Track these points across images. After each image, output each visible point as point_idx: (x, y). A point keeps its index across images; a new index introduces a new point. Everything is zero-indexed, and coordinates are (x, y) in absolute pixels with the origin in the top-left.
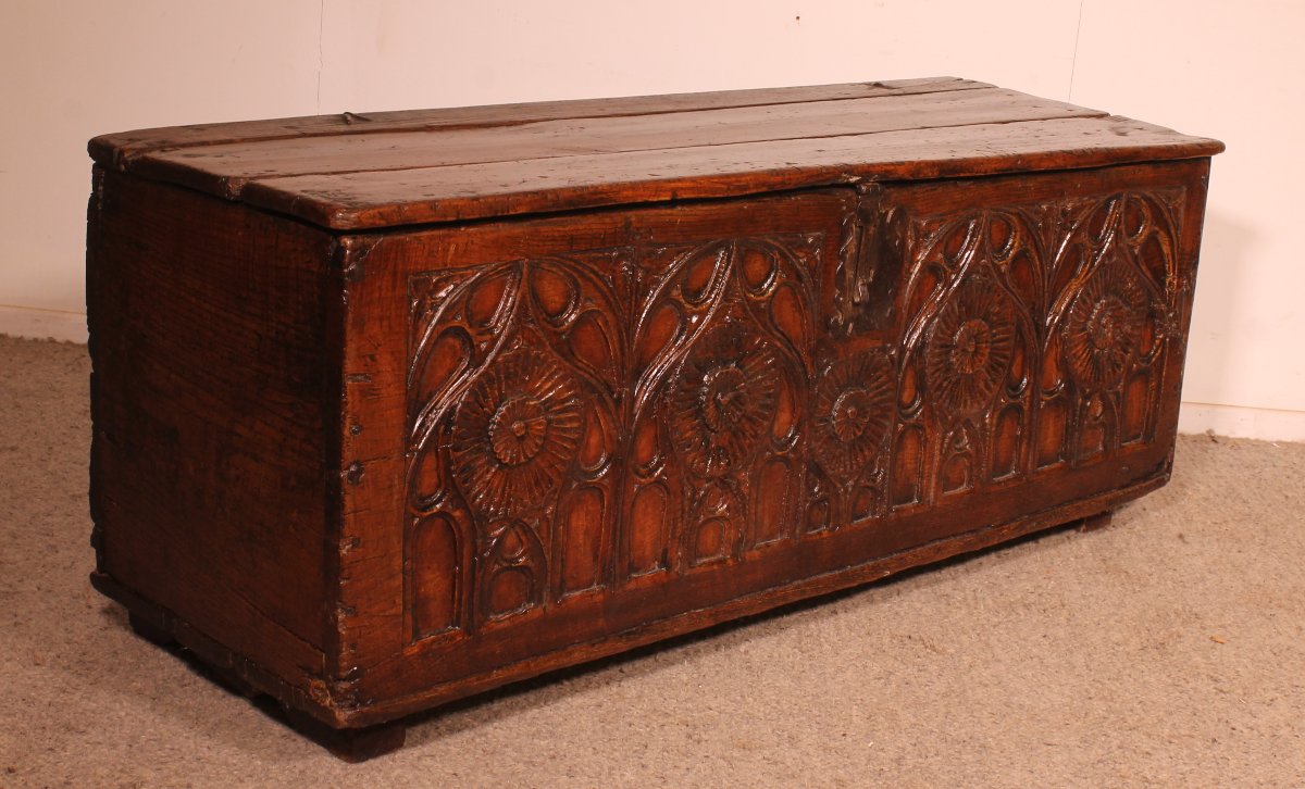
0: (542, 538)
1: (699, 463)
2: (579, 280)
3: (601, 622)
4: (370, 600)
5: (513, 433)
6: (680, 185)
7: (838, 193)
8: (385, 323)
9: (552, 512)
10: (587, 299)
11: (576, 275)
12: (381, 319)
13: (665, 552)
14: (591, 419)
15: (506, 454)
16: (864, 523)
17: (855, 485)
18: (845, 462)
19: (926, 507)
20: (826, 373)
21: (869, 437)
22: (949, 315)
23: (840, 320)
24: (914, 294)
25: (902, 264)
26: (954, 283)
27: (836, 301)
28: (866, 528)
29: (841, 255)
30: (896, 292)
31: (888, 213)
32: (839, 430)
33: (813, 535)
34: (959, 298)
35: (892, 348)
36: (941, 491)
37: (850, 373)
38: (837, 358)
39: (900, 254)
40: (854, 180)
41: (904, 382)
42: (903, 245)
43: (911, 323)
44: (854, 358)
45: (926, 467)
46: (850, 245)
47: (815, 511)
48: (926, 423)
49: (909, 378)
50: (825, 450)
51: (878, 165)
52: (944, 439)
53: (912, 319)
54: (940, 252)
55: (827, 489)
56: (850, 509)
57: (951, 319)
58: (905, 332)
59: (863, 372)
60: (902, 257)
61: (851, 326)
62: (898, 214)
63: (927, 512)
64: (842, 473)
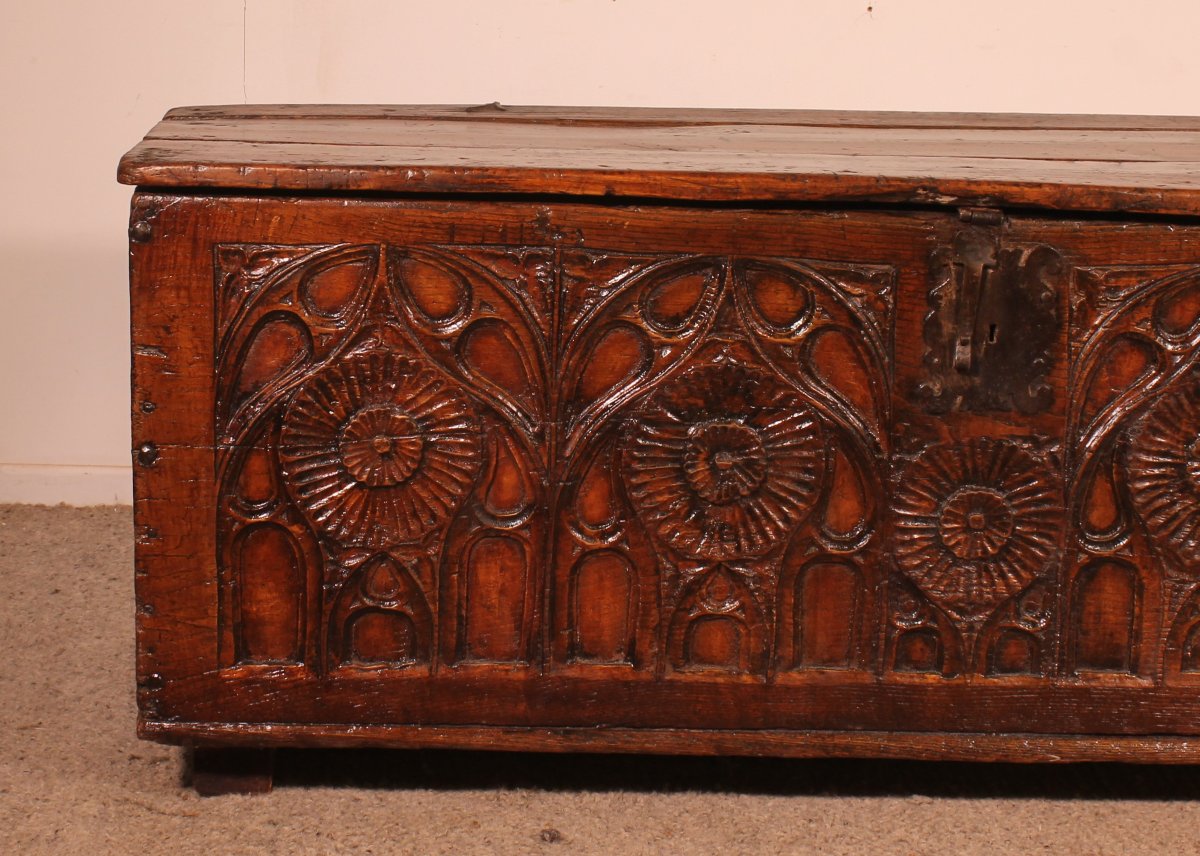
0: (424, 583)
1: (682, 538)
2: (470, 280)
3: (522, 707)
4: (173, 603)
5: (373, 448)
6: (620, 178)
7: (923, 217)
8: (183, 293)
9: (437, 554)
10: (483, 304)
11: (463, 273)
12: (178, 288)
13: (632, 645)
14: (503, 455)
15: (362, 471)
16: (1012, 680)
17: (989, 623)
18: (968, 587)
19: (1146, 682)
20: (915, 459)
21: (1018, 560)
22: (1172, 413)
23: (936, 388)
24: (1095, 372)
25: (1060, 326)
26: (1179, 366)
27: (926, 362)
28: (1015, 688)
29: (933, 302)
30: (1051, 365)
31: (1021, 252)
32: (949, 539)
33: (906, 677)
34: (1190, 389)
35: (1051, 442)
36: (1179, 667)
37: (969, 465)
38: (937, 440)
39: (1053, 312)
40: (945, 200)
41: (1089, 496)
42: (1058, 299)
43: (1097, 414)
44: (972, 444)
45: (1145, 624)
46: (946, 287)
47: (919, 645)
48: (1136, 562)
49: (1101, 492)
50: (924, 562)
51: (989, 183)
52: (1179, 590)
53: (1101, 409)
54: (1146, 319)
55: (934, 619)
56: (983, 653)
57: (1180, 419)
58: (1083, 425)
59: (996, 468)
60: (1060, 316)
61: (959, 399)
62: (1042, 256)
63: (1146, 690)
64: (961, 600)
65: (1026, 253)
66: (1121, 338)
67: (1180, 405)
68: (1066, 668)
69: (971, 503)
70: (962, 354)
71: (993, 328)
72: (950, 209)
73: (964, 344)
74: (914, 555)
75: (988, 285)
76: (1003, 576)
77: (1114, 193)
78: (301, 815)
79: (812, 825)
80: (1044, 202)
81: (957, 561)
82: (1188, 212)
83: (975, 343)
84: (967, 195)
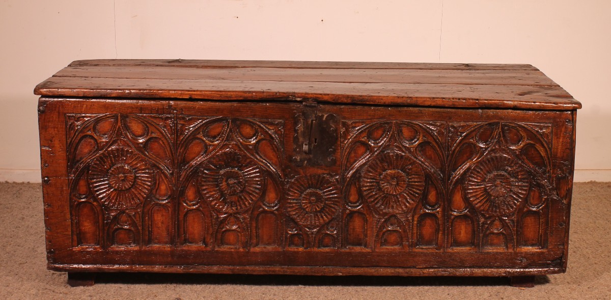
0: (137, 220)
1: (219, 206)
2: (148, 125)
3: (170, 259)
4: (57, 227)
5: (119, 178)
6: (193, 93)
7: (292, 104)
8: (56, 129)
9: (140, 211)
10: (152, 132)
11: (146, 123)
12: (54, 128)
13: (204, 239)
14: (161, 180)
15: (116, 185)
16: (327, 249)
17: (318, 232)
18: (311, 220)
19: (369, 250)
20: (293, 181)
21: (327, 212)
22: (374, 165)
23: (298, 158)
24: (349, 153)
25: (337, 139)
26: (376, 151)
27: (295, 150)
28: (328, 252)
29: (296, 131)
30: (335, 151)
31: (324, 116)
32: (304, 206)
33: (293, 249)
34: (380, 159)
35: (336, 175)
36: (380, 245)
37: (310, 183)
38: (299, 175)
39: (335, 134)
40: (299, 99)
41: (350, 191)
42: (336, 130)
43: (351, 166)
44: (310, 175)
45: (368, 232)
46: (300, 127)
47: (297, 239)
48: (365, 212)
49: (353, 191)
50: (297, 213)
51: (312, 94)
52: (379, 221)
53: (352, 165)
54: (365, 136)
55: (300, 230)
56: (317, 241)
57: (377, 168)
58: (346, 170)
59: (319, 183)
60: (337, 136)
61: (306, 162)
62: (331, 117)
63: (369, 252)
64: (308, 225)
65: (325, 116)
66: (357, 142)
67: (377, 163)
68: (343, 245)
69: (311, 194)
70: (305, 148)
71: (316, 139)
72: (301, 102)
73: (306, 145)
74: (293, 211)
75: (313, 126)
76: (322, 217)
77: (352, 97)
78: (101, 293)
79: (264, 296)
80: (330, 100)
81: (307, 213)
82: (376, 103)
83: (310, 144)
84: (305, 98)
